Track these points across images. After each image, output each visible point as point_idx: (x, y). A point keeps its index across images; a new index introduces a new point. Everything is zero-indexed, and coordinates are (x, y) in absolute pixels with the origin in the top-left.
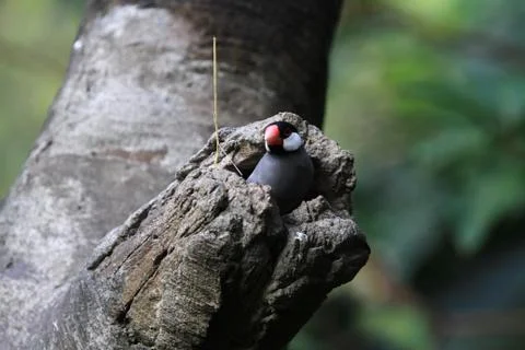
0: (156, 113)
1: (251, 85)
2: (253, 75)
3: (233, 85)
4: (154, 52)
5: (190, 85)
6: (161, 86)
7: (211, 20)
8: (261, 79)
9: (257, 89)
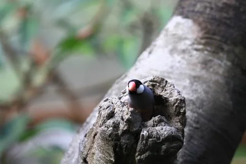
0: (172, 67)
1: (219, 59)
2: (221, 54)
3: (210, 58)
4: (181, 39)
5: (191, 56)
6: (178, 55)
7: (209, 27)
8: (225, 56)
9: (222, 61)
